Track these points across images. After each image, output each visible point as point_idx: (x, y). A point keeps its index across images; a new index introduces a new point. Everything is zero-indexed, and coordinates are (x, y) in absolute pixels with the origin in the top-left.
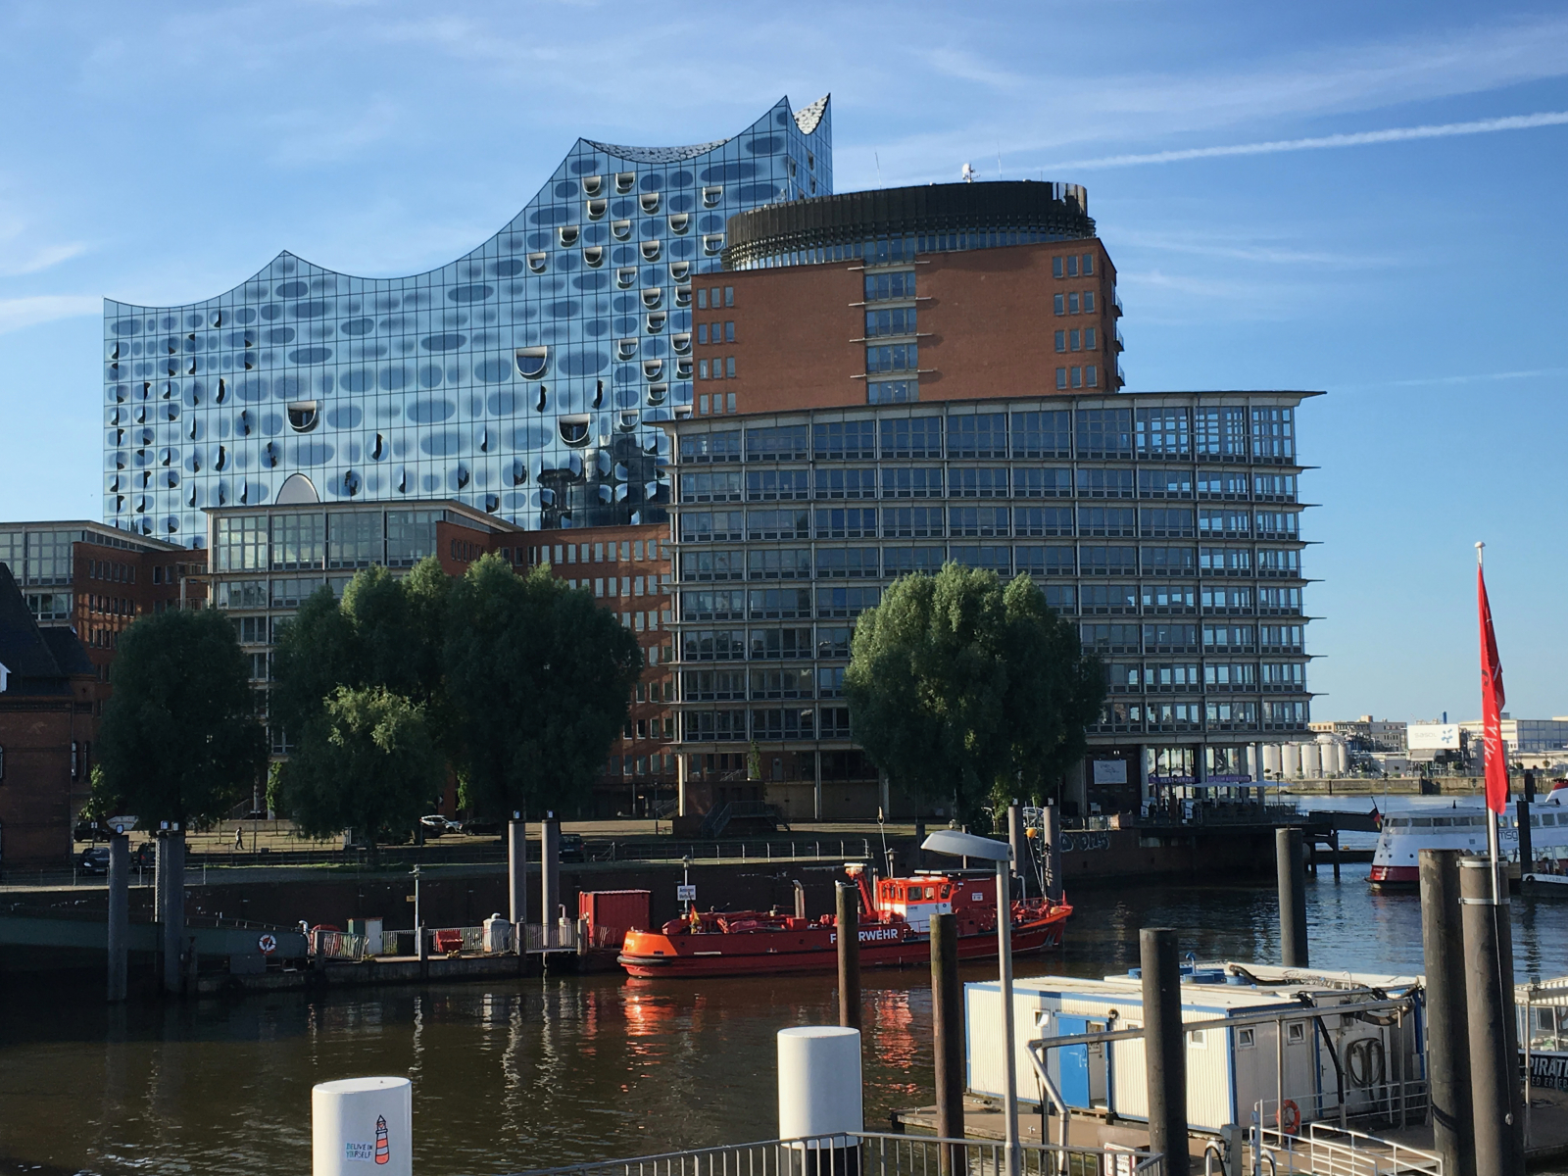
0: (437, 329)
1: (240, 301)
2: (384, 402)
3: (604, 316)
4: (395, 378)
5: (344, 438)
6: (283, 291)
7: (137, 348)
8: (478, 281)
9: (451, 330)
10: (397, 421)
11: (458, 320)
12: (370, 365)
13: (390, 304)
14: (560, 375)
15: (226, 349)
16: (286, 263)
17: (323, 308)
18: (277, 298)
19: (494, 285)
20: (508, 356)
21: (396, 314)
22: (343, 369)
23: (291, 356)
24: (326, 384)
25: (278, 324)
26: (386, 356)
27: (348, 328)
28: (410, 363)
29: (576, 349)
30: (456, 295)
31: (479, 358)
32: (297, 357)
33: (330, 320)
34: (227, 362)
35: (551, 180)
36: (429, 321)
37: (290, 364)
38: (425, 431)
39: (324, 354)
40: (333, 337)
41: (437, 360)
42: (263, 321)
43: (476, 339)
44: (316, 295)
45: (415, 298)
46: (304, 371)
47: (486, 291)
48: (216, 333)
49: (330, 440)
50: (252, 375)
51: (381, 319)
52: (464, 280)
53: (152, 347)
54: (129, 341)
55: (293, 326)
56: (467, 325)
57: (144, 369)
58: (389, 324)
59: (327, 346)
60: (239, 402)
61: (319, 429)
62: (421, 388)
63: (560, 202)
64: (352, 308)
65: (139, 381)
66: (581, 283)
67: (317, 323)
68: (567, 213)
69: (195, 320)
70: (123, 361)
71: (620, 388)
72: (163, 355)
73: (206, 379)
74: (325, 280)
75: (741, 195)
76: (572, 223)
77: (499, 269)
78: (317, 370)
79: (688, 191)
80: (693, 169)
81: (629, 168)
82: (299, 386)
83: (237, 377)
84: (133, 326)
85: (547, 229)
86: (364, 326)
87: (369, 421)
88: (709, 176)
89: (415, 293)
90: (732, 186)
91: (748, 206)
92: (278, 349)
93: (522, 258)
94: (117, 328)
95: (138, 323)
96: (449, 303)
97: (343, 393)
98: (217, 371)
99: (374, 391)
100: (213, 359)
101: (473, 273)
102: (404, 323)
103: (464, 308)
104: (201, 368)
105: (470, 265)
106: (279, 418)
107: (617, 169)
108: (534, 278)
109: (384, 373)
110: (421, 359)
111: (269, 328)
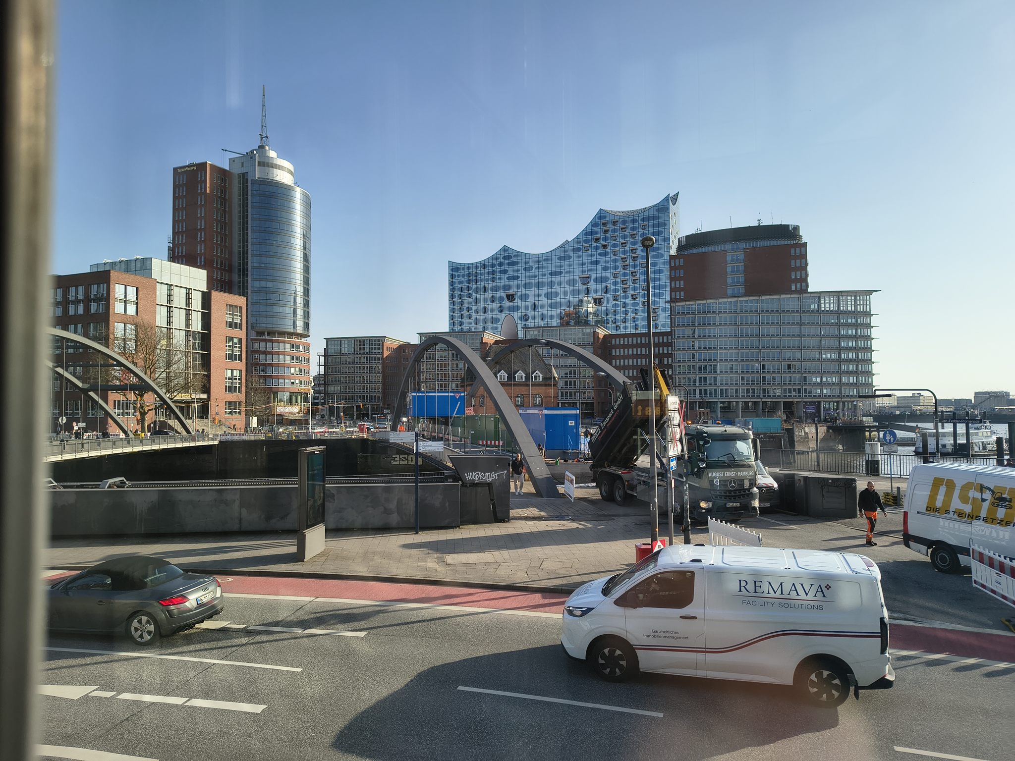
0: (554, 269)
1: (491, 261)
2: (536, 292)
3: (608, 265)
4: (540, 285)
5: (524, 303)
6: (505, 258)
7: (459, 276)
8: (567, 254)
9: (558, 270)
10: (541, 298)
11: (560, 266)
12: (532, 281)
13: (539, 262)
14: (594, 283)
15: (486, 276)
16: (505, 249)
17: (517, 263)
18: (503, 260)
19: (572, 255)
20: (576, 278)
21: (541, 264)
22: (524, 282)
23: (507, 278)
24: (518, 287)
25: (503, 268)
26: (537, 278)
27: (525, 269)
28: (545, 280)
29: (599, 275)
30: (560, 259)
31: (567, 278)
32: (509, 278)
33: (519, 267)
34: (487, 280)
35: (591, 222)
36: (552, 268)
37: (506, 280)
38: (549, 301)
39: (518, 277)
40: (520, 272)
41: (554, 279)
42: (498, 267)
43: (566, 272)
44: (515, 259)
45: (547, 260)
46: (511, 283)
47: (570, 257)
48: (483, 271)
49: (519, 304)
50: (495, 284)
51: (535, 266)
52: (563, 254)
53: (463, 276)
54: (456, 274)
55: (508, 269)
56: (564, 268)
57: (461, 282)
58: (538, 268)
59: (518, 275)
60: (490, 292)
61: (516, 301)
62: (548, 288)
63: (594, 229)
64: (526, 263)
65: (459, 286)
66: (600, 254)
67: (515, 268)
68: (596, 233)
69: (477, 267)
70: (454, 280)
71: (613, 287)
72: (467, 278)
73: (480, 285)
74: (518, 254)
75: (654, 226)
76: (598, 236)
77: (574, 250)
78: (515, 282)
79: (636, 225)
80: (637, 218)
81: (617, 218)
82: (509, 287)
83: (490, 285)
84: (457, 269)
85: (589, 238)
86: (530, 268)
87: (532, 298)
88: (643, 220)
89: (546, 258)
90: (651, 223)
91: (656, 229)
92: (503, 276)
93: (581, 247)
94: (452, 270)
95: (459, 268)
96: (557, 261)
97: (524, 289)
98: (483, 283)
99: (533, 289)
100: (482, 279)
101: (565, 251)
102: (543, 267)
103: (562, 263)
104: (479, 282)
105: (564, 249)
106: (503, 297)
107: (612, 218)
108: (585, 253)
109: (537, 283)
110: (548, 279)
111: (500, 269)
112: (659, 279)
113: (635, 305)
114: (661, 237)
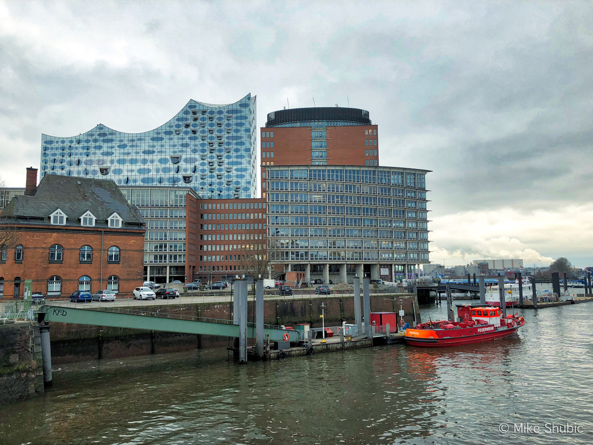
0: (147, 148)
1: (86, 137)
2: (130, 168)
3: (197, 148)
4: (133, 161)
5: (117, 177)
6: (100, 135)
7: (52, 149)
8: (160, 136)
9: (151, 149)
10: (134, 173)
11: (154, 146)
12: (126, 157)
13: (133, 141)
14: (184, 163)
15: (81, 151)
16: (101, 127)
17: (112, 141)
18: (98, 137)
19: (164, 137)
20: (168, 157)
22: (117, 158)
23: (101, 153)
24: (112, 162)
25: (97, 144)
26: (131, 155)
27: (119, 147)
28: (138, 157)
29: (188, 156)
30: (153, 139)
31: (159, 157)
33: (114, 144)
35: (182, 110)
36: (145, 146)
37: (100, 155)
38: (142, 176)
39: (113, 153)
40: (114, 149)
41: (147, 157)
43: (159, 152)
44: (110, 137)
45: (140, 139)
46: (105, 158)
48: (78, 146)
49: (113, 178)
50: (89, 158)
51: (129, 145)
52: (155, 136)
53: (57, 149)
54: (49, 146)
55: (102, 145)
56: (156, 148)
57: (55, 155)
58: (132, 146)
59: (112, 151)
60: (84, 165)
61: (109, 175)
62: (141, 164)
63: (185, 116)
64: (121, 141)
65: (52, 158)
66: (190, 138)
67: (110, 145)
68: (187, 119)
69: (71, 142)
70: (47, 152)
71: (201, 168)
72: (60, 151)
73: (74, 158)
74: (113, 133)
75: (237, 118)
76: (188, 122)
77: (166, 133)
78: (109, 158)
79: (222, 116)
80: (223, 110)
81: (205, 108)
82: (104, 162)
83: (84, 158)
84: (51, 142)
85: (180, 123)
86: (124, 146)
87: (125, 173)
88: (228, 112)
89: (140, 138)
90: (234, 115)
91: (239, 121)
92: (97, 151)
94: (45, 142)
95: (53, 141)
96: (151, 141)
97: (118, 165)
98: (77, 156)
99: (127, 165)
100: (76, 153)
101: (158, 133)
102: (137, 146)
103: (155, 143)
104: (73, 155)
105: (157, 131)
106: (97, 170)
107: (201, 108)
108: (176, 136)
109: (130, 160)
110: (141, 156)
111: (94, 145)
112: (241, 163)
113: (220, 184)
114: (243, 128)
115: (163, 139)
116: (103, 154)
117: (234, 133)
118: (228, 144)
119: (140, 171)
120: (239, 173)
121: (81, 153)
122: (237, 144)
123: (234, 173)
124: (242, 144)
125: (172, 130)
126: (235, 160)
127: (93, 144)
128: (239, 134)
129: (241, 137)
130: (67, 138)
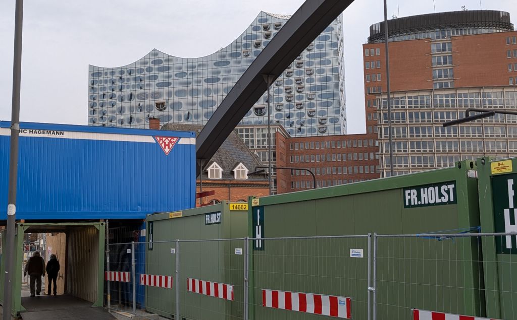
0: (210, 76)
1: (138, 66)
2: (190, 100)
4: (194, 92)
5: (176, 113)
6: (154, 62)
7: (101, 82)
8: (224, 59)
9: (215, 76)
10: (195, 107)
11: (218, 73)
12: (185, 88)
13: (193, 67)
15: (133, 83)
16: (155, 53)
17: (168, 68)
18: (152, 65)
19: (230, 61)
21: (195, 70)
22: (176, 89)
23: (157, 84)
24: (170, 94)
25: (152, 74)
26: (191, 85)
27: (177, 75)
28: (200, 87)
30: (217, 64)
31: (225, 86)
33: (171, 72)
35: (251, 25)
36: (207, 73)
37: (156, 87)
38: (205, 110)
39: (169, 84)
40: (172, 79)
41: (210, 86)
43: (224, 79)
44: (165, 64)
45: (201, 65)
46: (161, 90)
48: (129, 77)
49: (171, 114)
50: (142, 91)
51: (189, 72)
52: (220, 60)
53: (106, 81)
54: (98, 79)
55: (158, 75)
56: (221, 74)
57: (103, 89)
58: (192, 74)
59: (169, 81)
60: (138, 100)
61: (167, 110)
62: (204, 96)
63: (254, 33)
64: (179, 68)
65: (101, 93)
67: (166, 73)
68: (256, 37)
69: (122, 72)
70: (95, 86)
71: (276, 96)
72: (110, 84)
73: (126, 92)
74: (169, 59)
76: (259, 40)
77: (232, 55)
78: (166, 89)
81: (279, 21)
82: (159, 95)
83: (137, 92)
84: (99, 74)
85: (249, 42)
86: (184, 74)
87: (185, 107)
89: (201, 63)
91: (323, 34)
92: (152, 82)
93: (240, 52)
94: (93, 75)
95: (101, 73)
96: (214, 67)
97: (176, 97)
98: (130, 90)
99: (186, 97)
100: (128, 85)
101: (223, 56)
102: (197, 73)
103: (220, 68)
104: (124, 89)
105: (222, 54)
106: (152, 105)
107: (275, 22)
108: (245, 59)
109: (190, 90)
110: (204, 86)
111: (149, 75)
112: (326, 87)
113: (300, 115)
114: (328, 42)
115: (229, 62)
116: (159, 85)
117: (316, 50)
118: (310, 64)
119: (202, 104)
120: (324, 100)
121: (133, 85)
122: (321, 63)
123: (317, 101)
124: (327, 62)
125: (239, 51)
126: (318, 83)
127: (147, 74)
128: (323, 51)
129: (325, 55)
130: (117, 68)
